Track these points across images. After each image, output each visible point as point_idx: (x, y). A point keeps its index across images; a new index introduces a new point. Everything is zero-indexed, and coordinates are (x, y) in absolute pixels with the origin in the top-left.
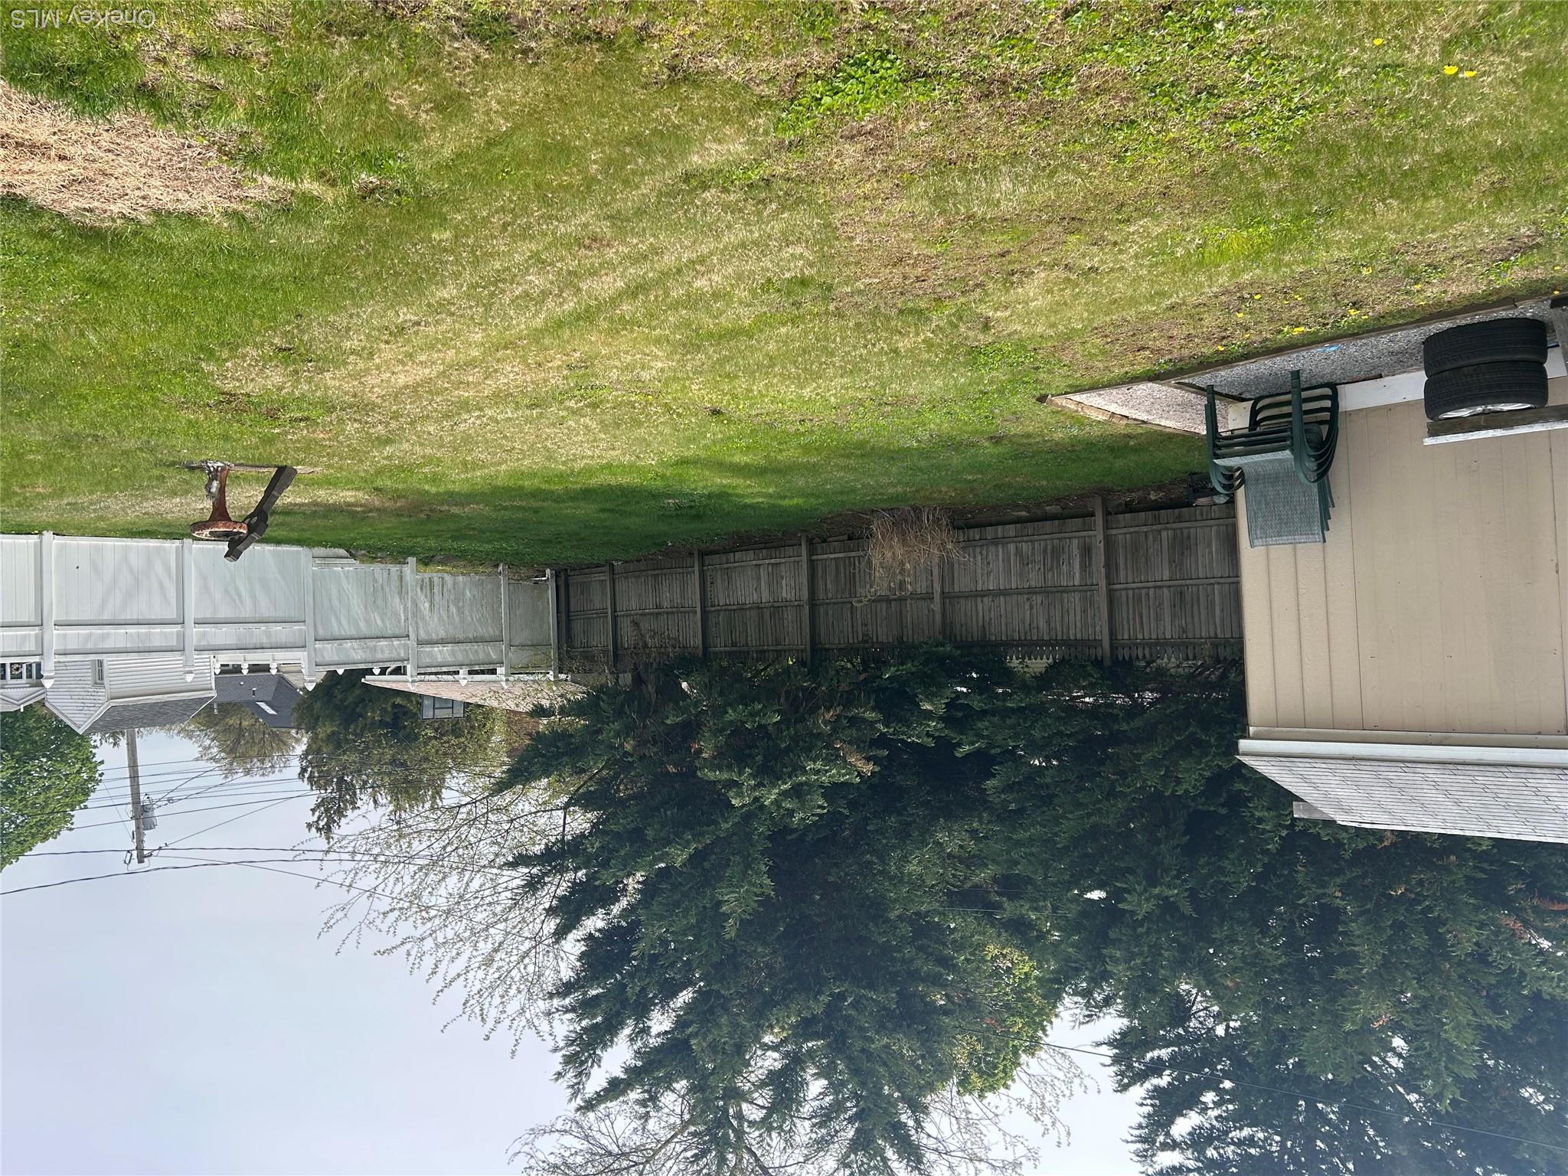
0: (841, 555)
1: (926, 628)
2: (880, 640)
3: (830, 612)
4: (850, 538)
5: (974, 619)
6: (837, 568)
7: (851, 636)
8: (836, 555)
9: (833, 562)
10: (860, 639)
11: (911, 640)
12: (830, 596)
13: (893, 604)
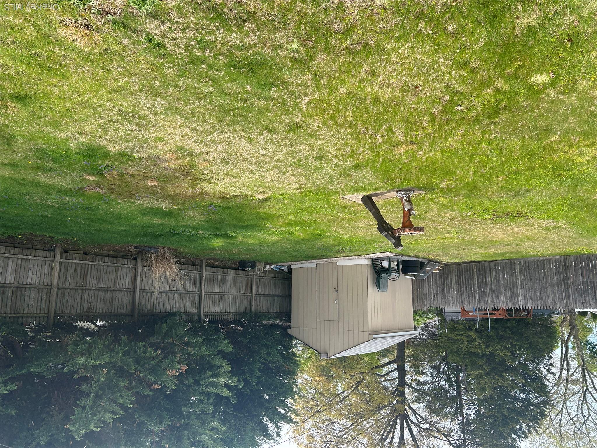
0: (82, 262)
1: (125, 305)
2: (98, 311)
3: (67, 294)
4: (85, 253)
5: (150, 302)
6: (76, 270)
7: (79, 308)
8: (78, 262)
9: (74, 265)
10: (85, 311)
11: (116, 312)
12: (68, 284)
13: (109, 292)
